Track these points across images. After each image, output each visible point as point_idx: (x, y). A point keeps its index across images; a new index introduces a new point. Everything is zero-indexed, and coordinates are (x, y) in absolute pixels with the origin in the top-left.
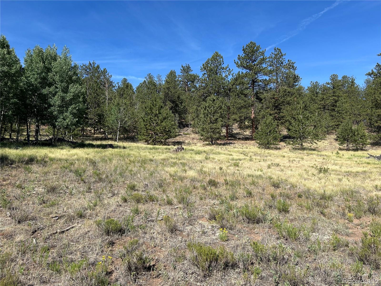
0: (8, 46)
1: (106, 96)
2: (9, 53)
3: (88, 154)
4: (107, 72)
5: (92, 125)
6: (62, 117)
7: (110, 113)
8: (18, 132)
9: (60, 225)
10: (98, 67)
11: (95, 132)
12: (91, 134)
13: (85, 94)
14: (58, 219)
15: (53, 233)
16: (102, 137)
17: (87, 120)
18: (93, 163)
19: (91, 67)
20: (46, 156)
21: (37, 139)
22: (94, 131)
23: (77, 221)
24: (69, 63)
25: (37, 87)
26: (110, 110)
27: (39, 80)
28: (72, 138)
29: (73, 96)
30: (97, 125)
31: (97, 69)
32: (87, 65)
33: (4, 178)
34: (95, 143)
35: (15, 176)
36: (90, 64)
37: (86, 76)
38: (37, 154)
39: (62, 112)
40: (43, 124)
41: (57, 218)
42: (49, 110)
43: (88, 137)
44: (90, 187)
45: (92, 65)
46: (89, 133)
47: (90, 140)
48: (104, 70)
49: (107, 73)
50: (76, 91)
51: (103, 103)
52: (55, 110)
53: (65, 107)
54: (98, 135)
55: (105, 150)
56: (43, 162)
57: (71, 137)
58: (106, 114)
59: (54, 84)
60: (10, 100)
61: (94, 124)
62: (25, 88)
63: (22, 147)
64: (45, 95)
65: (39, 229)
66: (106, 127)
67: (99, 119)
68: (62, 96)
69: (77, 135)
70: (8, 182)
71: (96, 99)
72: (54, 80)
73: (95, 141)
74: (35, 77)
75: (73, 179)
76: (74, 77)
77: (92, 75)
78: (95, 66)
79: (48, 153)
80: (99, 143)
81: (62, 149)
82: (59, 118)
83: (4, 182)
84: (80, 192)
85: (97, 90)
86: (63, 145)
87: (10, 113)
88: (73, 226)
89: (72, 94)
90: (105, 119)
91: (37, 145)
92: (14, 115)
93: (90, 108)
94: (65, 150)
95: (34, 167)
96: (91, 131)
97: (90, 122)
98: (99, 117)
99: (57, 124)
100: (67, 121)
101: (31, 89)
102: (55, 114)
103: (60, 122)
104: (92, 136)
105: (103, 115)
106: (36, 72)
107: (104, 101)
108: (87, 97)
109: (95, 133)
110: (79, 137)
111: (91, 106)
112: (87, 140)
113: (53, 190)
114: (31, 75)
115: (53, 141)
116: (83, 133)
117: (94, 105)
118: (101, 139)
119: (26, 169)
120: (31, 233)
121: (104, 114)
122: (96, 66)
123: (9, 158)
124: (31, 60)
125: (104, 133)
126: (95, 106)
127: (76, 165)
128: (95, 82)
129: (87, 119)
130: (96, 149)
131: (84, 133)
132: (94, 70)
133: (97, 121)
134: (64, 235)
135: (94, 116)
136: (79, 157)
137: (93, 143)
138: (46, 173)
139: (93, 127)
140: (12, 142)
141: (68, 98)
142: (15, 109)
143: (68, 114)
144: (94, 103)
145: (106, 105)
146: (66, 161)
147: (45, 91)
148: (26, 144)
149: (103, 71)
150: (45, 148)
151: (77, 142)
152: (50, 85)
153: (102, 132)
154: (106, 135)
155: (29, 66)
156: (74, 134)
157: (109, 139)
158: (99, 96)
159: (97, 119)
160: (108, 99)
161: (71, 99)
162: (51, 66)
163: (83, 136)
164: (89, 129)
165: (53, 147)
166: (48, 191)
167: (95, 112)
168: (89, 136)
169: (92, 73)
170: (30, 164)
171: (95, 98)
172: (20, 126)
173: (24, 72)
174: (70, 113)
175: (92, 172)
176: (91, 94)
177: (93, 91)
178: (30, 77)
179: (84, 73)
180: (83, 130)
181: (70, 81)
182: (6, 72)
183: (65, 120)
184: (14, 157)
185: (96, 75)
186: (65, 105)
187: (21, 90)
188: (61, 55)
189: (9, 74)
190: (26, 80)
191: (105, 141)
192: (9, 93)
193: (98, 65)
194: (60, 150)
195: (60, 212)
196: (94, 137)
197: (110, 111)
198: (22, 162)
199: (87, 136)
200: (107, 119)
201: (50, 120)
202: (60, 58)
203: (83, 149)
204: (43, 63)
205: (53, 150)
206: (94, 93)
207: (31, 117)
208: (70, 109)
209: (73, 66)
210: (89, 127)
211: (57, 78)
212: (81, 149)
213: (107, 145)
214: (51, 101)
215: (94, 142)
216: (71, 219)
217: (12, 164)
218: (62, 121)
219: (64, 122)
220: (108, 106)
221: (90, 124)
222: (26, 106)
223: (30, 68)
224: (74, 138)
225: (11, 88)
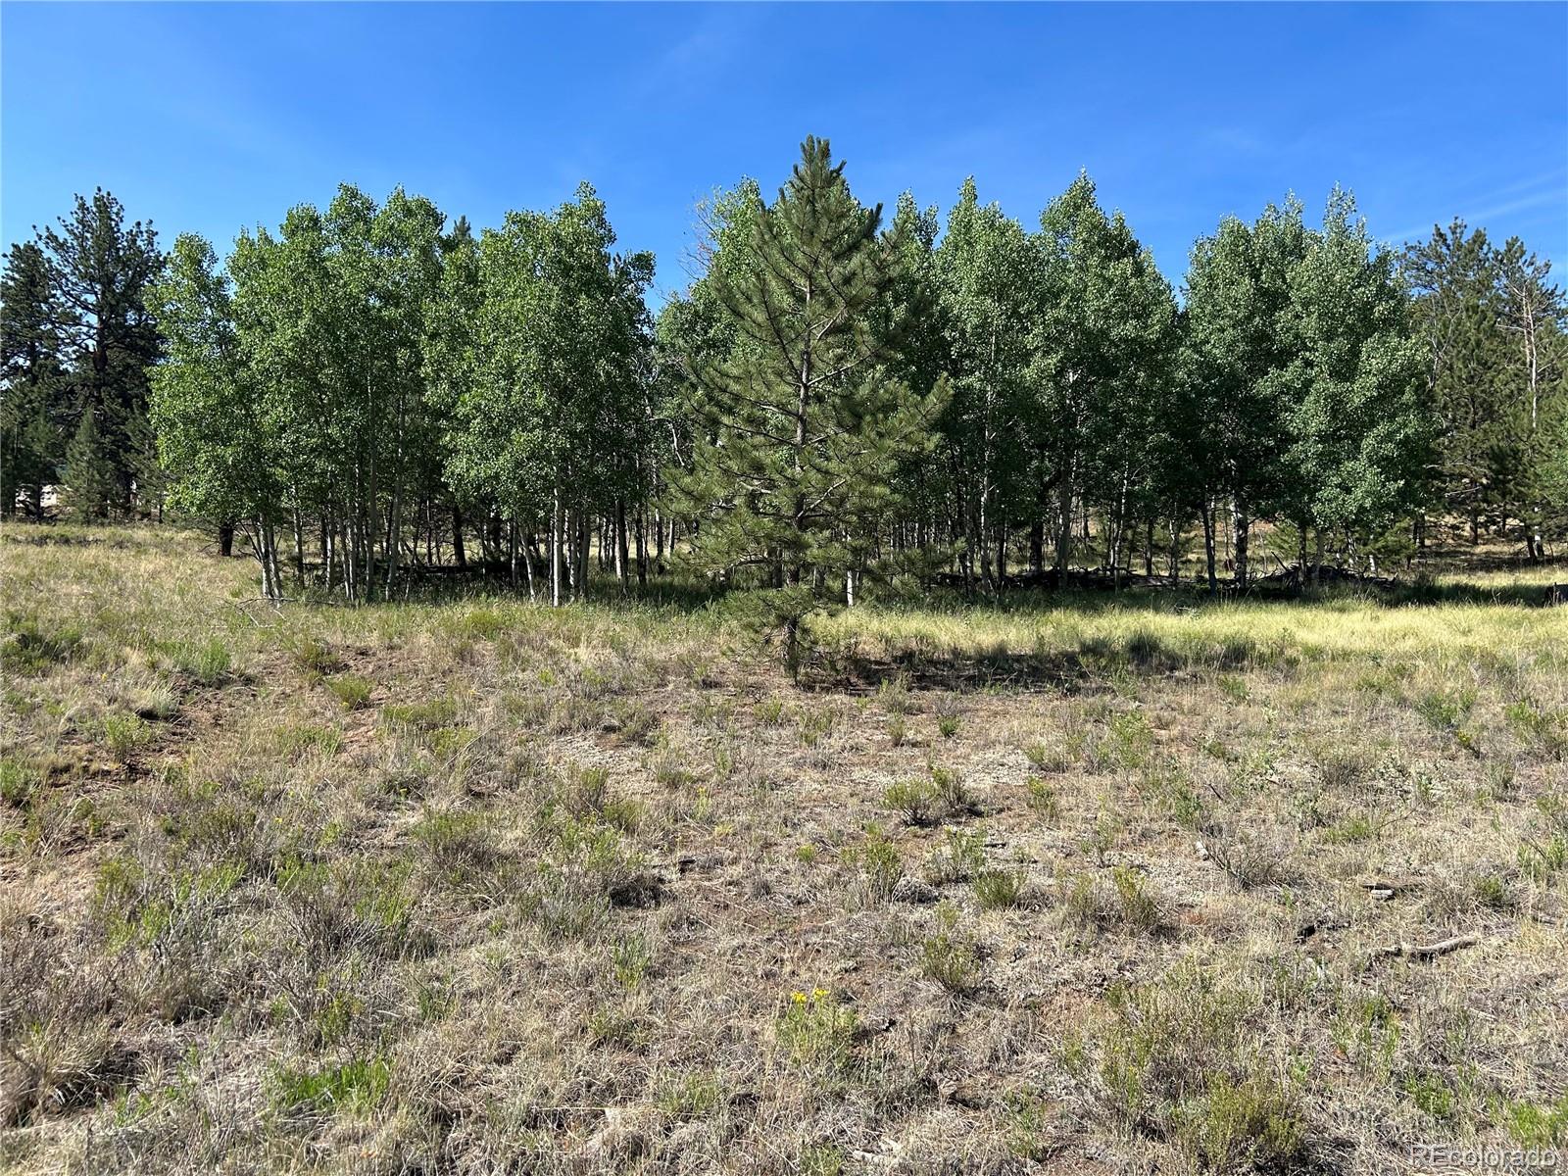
0: (1134, 247)
1: (1524, 364)
2: (1139, 271)
3: (1466, 633)
4: (1523, 253)
5: (1463, 502)
6: (1336, 480)
7: (1552, 442)
8: (1176, 551)
9: (1404, 923)
10: (1479, 239)
11: (1476, 532)
12: (1460, 545)
13: (1422, 373)
14: (1391, 898)
15: (1387, 953)
16: (1517, 553)
17: (1435, 482)
18: (1500, 670)
19: (1444, 250)
20: (1286, 640)
21: (1241, 576)
22: (1475, 526)
23: (1482, 923)
24: (1355, 253)
25: (1234, 376)
26: (1552, 426)
27: (1242, 347)
28: (1376, 563)
29: (1380, 386)
30: (1485, 500)
31: (1471, 251)
32: (1425, 245)
33: (1159, 718)
34: (1483, 581)
35: (1193, 712)
36: (1441, 235)
37: (1424, 292)
38: (1252, 634)
39: (1333, 462)
40: (1267, 516)
41: (1389, 892)
42: (1284, 458)
43: (1446, 557)
44: (1510, 779)
45: (1450, 237)
46: (1451, 541)
47: (1458, 569)
48: (1510, 246)
49: (1527, 257)
50: (1390, 362)
51: (1510, 396)
52: (1305, 455)
53: (1346, 437)
54: (1491, 548)
55: (1546, 610)
56: (1281, 662)
57: (1372, 561)
58: (1532, 447)
59: (1298, 351)
60: (1144, 439)
61: (1468, 498)
62: (1193, 386)
63: (1197, 605)
64: (1265, 398)
65: (1321, 923)
66: (1536, 504)
67: (1497, 472)
68: (1333, 396)
69: (1397, 553)
70: (1175, 731)
71: (1478, 385)
72: (1297, 336)
73: (1480, 574)
74: (1229, 339)
75: (1416, 737)
76: (1380, 309)
77: (1451, 283)
78: (1463, 241)
79: (1293, 628)
80: (1502, 580)
81: (1342, 610)
82: (1324, 483)
83: (1163, 732)
84: (1465, 796)
85: (1478, 343)
86: (1341, 596)
87: (1149, 483)
88: (1466, 938)
89: (1374, 379)
90: (1525, 471)
91: (1247, 600)
92: (1162, 492)
93: (1448, 429)
94: (1357, 616)
95: (1254, 682)
96: (1458, 528)
97: (1451, 489)
98: (1496, 462)
99: (1315, 509)
100: (1359, 493)
101: (1214, 384)
102: (1309, 473)
103: (1329, 500)
104: (1465, 553)
105: (1516, 453)
106: (1230, 317)
107: (1519, 390)
108: (1430, 385)
109: (1477, 537)
110: (1404, 561)
111: (1454, 420)
112: (1442, 571)
113: (1343, 774)
114: (1211, 334)
115: (1301, 579)
116: (1422, 542)
117: (1467, 413)
118: (1513, 564)
119: (1229, 689)
120: (1294, 933)
121: (1521, 446)
122: (1467, 236)
123: (1162, 645)
124: (1211, 278)
125: (1524, 533)
126: (1471, 416)
127: (1419, 679)
128: (1467, 310)
129: (1436, 479)
130: (1497, 611)
131: (1427, 542)
132: (1458, 257)
133: (1484, 481)
134: (1434, 970)
135: (1469, 464)
136: (1426, 643)
137: (1471, 583)
138: (1301, 707)
139: (1468, 512)
140: (1157, 591)
141: (1357, 400)
142: (1165, 469)
143: (1359, 465)
144: (1467, 405)
145: (1531, 403)
146: (1374, 659)
147: (1263, 387)
148: (1206, 594)
149: (1502, 251)
150: (1276, 607)
151: (1400, 583)
152: (1282, 359)
153: (1513, 531)
154: (1534, 545)
155: (1206, 302)
156: (1383, 547)
157: (1551, 561)
158: (1490, 368)
159: (1485, 475)
160: (1537, 374)
161: (1372, 400)
162: (1284, 281)
163: (1423, 555)
164: (1449, 520)
165: (1305, 603)
166: (1329, 780)
167: (1474, 445)
168: (1448, 554)
169: (1451, 272)
170: (1236, 668)
171: (1471, 379)
172: (1180, 528)
173: (1187, 330)
174: (1370, 459)
175: (1499, 709)
176: (1451, 369)
177: (1460, 352)
178: (1208, 342)
179: (1412, 280)
180: (1420, 528)
181: (1366, 325)
182: (1133, 339)
183: (1348, 491)
184: (1178, 644)
185: (1471, 276)
186: (1345, 430)
187: (1182, 396)
188: (1319, 229)
189: (1141, 345)
190: (1196, 356)
191: (1534, 571)
192: (1141, 412)
193: (1477, 231)
194: (1336, 615)
195: (1392, 870)
196: (1472, 554)
197: (1549, 428)
198: (1209, 661)
199: (1438, 554)
200: (1539, 471)
201: (1290, 496)
202: (1319, 241)
203: (1433, 609)
204: (1252, 276)
205: (1308, 614)
206: (1466, 360)
207: (1217, 492)
208: (1368, 442)
209: (1372, 260)
210: (1449, 514)
211: (1310, 325)
212: (1425, 610)
213: (1550, 589)
214: (1291, 421)
215: (1479, 578)
216: (1448, 907)
217: (1172, 669)
218: (1336, 498)
219: (1343, 500)
220: (1539, 409)
221: (1452, 500)
222: (1198, 451)
223: (1210, 307)
224: (1383, 563)
225: (1146, 395)
